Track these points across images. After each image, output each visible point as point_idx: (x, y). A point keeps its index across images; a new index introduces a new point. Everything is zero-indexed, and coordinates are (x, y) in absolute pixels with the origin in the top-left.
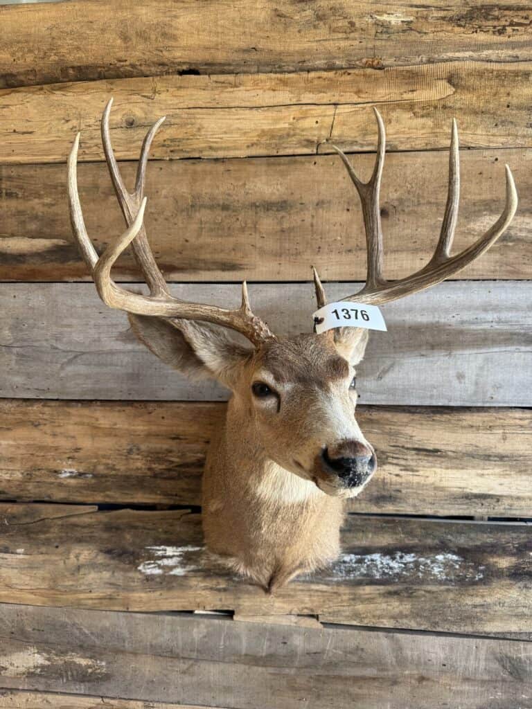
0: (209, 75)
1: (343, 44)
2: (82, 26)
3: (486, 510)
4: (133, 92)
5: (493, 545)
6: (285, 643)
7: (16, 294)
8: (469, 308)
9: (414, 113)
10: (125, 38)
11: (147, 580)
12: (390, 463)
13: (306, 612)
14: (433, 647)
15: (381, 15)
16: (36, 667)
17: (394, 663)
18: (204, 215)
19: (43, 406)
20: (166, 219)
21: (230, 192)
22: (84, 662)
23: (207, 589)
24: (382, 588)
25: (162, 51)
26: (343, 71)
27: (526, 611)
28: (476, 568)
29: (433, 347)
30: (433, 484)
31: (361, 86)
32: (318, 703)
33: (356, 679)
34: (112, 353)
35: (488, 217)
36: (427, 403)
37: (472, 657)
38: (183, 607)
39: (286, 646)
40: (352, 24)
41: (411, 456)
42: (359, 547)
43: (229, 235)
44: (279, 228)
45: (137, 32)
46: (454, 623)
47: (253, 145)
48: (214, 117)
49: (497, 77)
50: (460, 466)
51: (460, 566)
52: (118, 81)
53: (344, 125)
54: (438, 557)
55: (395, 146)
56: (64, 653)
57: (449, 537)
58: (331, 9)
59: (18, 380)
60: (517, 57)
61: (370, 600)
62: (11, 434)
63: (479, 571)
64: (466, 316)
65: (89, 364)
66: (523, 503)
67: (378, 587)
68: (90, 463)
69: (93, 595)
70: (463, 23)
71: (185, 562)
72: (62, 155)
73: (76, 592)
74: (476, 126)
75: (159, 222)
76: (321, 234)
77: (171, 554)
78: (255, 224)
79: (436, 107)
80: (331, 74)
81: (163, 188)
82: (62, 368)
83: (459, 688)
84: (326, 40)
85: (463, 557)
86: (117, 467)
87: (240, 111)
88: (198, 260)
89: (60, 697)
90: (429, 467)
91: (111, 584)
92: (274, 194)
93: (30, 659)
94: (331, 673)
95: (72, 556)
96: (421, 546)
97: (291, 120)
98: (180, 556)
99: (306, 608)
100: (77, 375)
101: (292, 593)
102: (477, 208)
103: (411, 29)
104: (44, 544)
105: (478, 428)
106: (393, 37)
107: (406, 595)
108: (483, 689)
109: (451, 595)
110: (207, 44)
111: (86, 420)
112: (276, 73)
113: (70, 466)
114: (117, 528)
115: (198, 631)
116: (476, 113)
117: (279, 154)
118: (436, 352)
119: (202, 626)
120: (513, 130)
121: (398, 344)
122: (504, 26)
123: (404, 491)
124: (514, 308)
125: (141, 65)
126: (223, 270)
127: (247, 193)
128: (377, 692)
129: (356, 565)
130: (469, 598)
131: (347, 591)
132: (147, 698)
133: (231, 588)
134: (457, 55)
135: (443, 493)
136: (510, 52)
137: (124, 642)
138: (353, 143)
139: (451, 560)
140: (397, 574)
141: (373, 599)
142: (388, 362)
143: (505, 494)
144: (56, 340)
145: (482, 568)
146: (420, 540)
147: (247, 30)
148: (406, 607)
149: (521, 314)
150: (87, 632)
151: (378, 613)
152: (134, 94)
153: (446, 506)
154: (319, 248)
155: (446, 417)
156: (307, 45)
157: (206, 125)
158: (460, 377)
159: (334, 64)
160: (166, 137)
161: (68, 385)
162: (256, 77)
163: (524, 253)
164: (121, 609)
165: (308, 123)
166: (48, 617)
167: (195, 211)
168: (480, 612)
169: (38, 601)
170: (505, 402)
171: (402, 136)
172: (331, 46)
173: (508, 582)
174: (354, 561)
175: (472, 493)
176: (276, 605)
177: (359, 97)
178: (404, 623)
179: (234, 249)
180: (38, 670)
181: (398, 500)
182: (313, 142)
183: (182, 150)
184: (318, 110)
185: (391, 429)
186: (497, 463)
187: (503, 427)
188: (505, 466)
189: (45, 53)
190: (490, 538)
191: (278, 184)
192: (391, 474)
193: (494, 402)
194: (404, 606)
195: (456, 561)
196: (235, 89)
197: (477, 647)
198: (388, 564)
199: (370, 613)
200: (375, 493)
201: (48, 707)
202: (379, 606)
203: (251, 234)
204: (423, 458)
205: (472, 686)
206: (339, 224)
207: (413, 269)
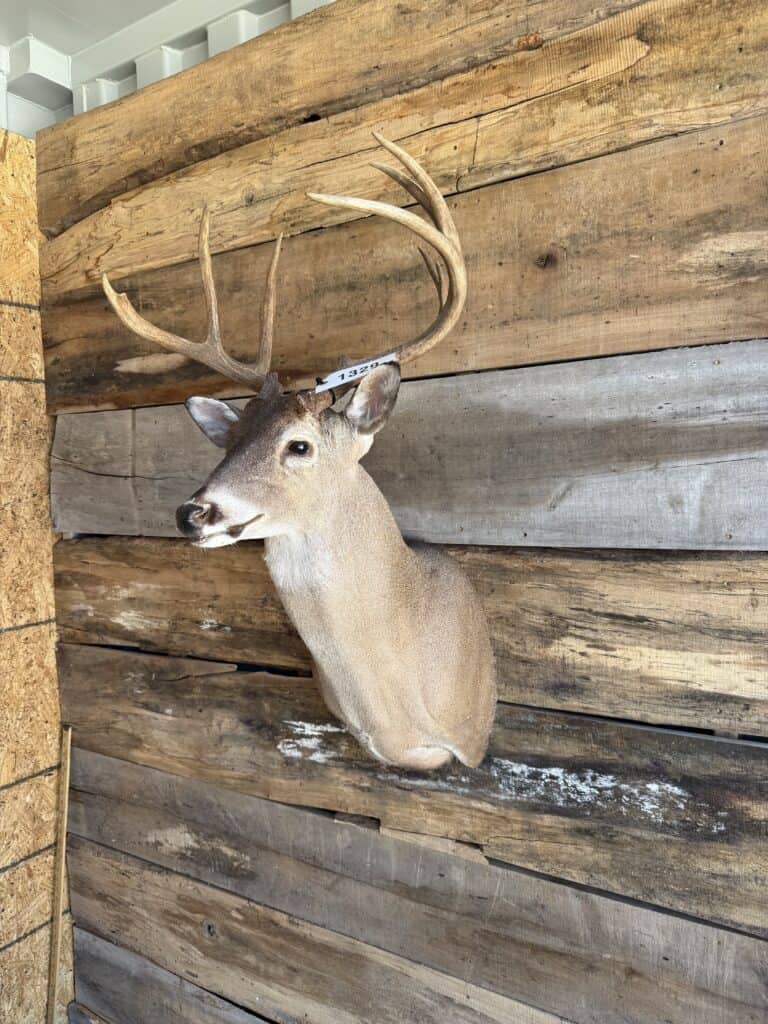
0: (328, 117)
1: (485, 26)
2: (201, 95)
3: (727, 721)
4: (253, 161)
5: (739, 780)
6: (442, 876)
7: (157, 419)
8: (686, 393)
9: (588, 101)
10: (241, 97)
11: (287, 763)
12: (571, 635)
13: (466, 837)
14: (648, 926)
16: (187, 849)
17: (589, 938)
18: (329, 301)
21: (356, 265)
22: (230, 852)
23: (349, 785)
24: (567, 822)
25: (277, 102)
26: (486, 66)
28: (712, 813)
29: (629, 457)
30: (638, 671)
31: (510, 81)
32: (486, 970)
33: (536, 949)
35: (711, 241)
36: (624, 544)
37: (712, 957)
38: (324, 804)
39: (442, 879)
41: (602, 625)
42: (533, 756)
43: (358, 323)
44: (413, 304)
45: (252, 86)
46: (680, 896)
48: (335, 170)
50: (681, 646)
51: (686, 805)
52: (237, 151)
53: (491, 143)
54: (649, 786)
55: (562, 157)
56: (210, 837)
57: (667, 756)
61: (551, 837)
62: (158, 577)
63: (719, 819)
64: (681, 405)
67: (562, 819)
68: (228, 613)
69: (233, 773)
71: (325, 745)
72: (190, 252)
73: (220, 767)
74: (686, 96)
75: (283, 318)
77: (310, 733)
78: (386, 303)
79: (620, 84)
80: (470, 75)
81: (286, 274)
83: (691, 1000)
84: (462, 28)
85: (691, 792)
86: (253, 620)
87: (364, 156)
88: (324, 360)
89: (210, 890)
90: (631, 644)
91: (251, 763)
92: (407, 258)
93: (179, 838)
94: (502, 931)
95: (214, 723)
96: (623, 765)
97: (424, 153)
98: (319, 737)
99: (467, 833)
101: (449, 808)
102: (691, 229)
104: (188, 706)
105: (708, 585)
107: (603, 837)
108: (731, 1014)
109: (673, 852)
110: (324, 78)
111: (222, 562)
112: (403, 92)
113: (211, 616)
114: (255, 694)
115: (342, 838)
116: (684, 75)
118: (634, 466)
119: (347, 831)
120: (749, 87)
121: (576, 455)
123: (594, 679)
124: (763, 386)
125: (258, 125)
127: (375, 263)
128: (566, 976)
129: (530, 781)
130: (705, 861)
131: (520, 818)
132: (293, 912)
133: (375, 788)
135: (654, 688)
137: (267, 836)
138: (505, 166)
139: (671, 794)
140: (589, 802)
141: (555, 835)
142: (563, 485)
143: (759, 696)
144: (193, 470)
145: (723, 814)
146: (620, 756)
147: (367, 45)
148: (603, 857)
150: (231, 816)
151: (564, 857)
152: (252, 163)
153: (659, 709)
154: (465, 324)
155: (652, 567)
156: (437, 44)
157: (326, 185)
158: (676, 502)
159: (476, 58)
160: (286, 208)
162: (380, 104)
164: (261, 795)
165: (446, 151)
166: (196, 792)
167: (319, 297)
168: (722, 887)
169: (186, 772)
170: (752, 544)
171: (571, 140)
172: (468, 34)
174: (526, 774)
175: (700, 691)
176: (429, 821)
177: (509, 97)
178: (602, 881)
179: (363, 341)
180: (189, 853)
181: (585, 692)
182: (452, 176)
183: (302, 222)
184: (456, 130)
185: (571, 583)
186: (742, 643)
187: (751, 584)
188: (756, 650)
189: (170, 137)
190: (735, 766)
191: (410, 244)
192: (572, 651)
193: (732, 544)
194: (601, 855)
195: (681, 796)
196: (356, 128)
197: (719, 943)
198: (574, 786)
199: (552, 855)
200: (552, 679)
201: (198, 898)
202: (564, 848)
203: (381, 318)
204: (621, 629)
205: (713, 1003)
206: (489, 286)
207: (595, 339)
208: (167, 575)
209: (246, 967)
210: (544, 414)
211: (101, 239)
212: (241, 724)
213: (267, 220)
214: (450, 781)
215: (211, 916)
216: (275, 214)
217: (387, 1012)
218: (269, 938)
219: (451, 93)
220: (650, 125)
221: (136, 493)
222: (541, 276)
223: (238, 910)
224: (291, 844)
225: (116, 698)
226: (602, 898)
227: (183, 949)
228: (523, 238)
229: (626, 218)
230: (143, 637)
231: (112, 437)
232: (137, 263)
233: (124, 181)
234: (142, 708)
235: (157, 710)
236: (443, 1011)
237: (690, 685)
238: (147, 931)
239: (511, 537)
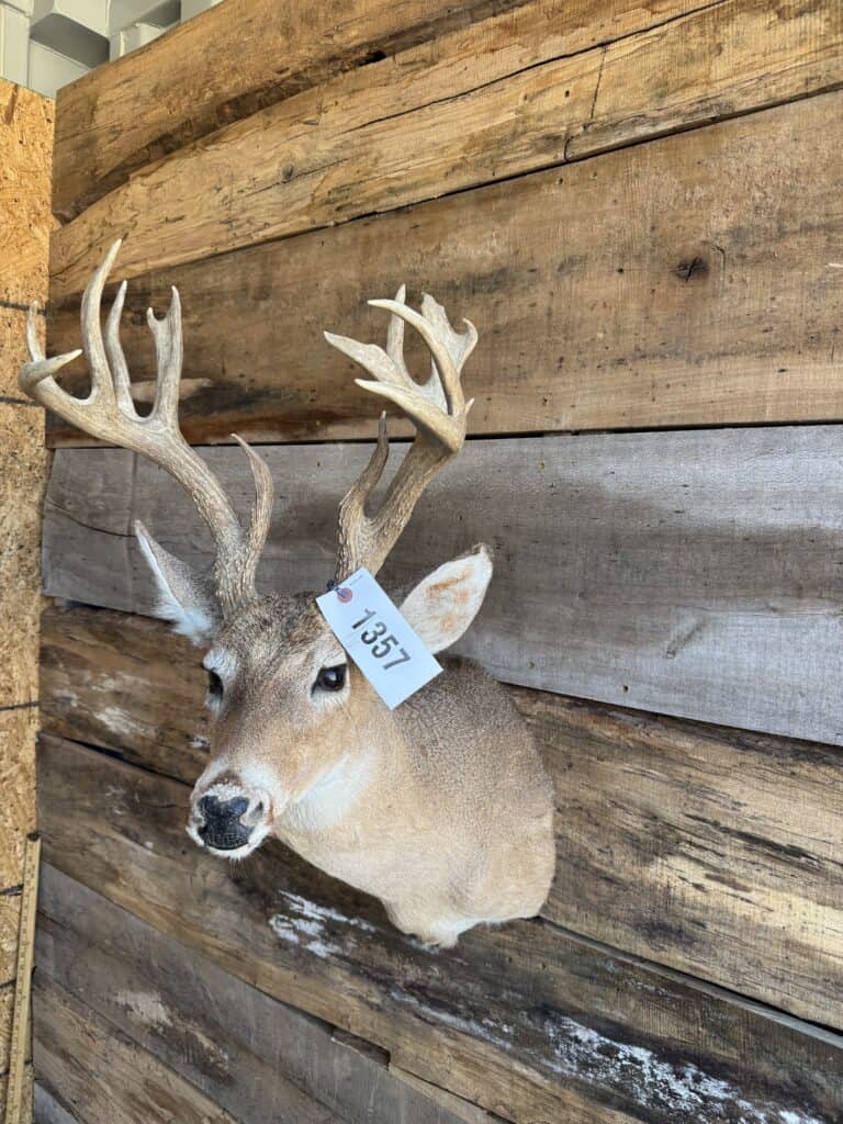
0: (394, 54)
2: (240, 33)
4: (296, 120)
9: (779, 13)
10: (287, 31)
11: (280, 946)
12: (683, 854)
13: (502, 1110)
16: (159, 1024)
18: (378, 316)
22: (207, 1043)
23: (355, 996)
25: (331, 36)
29: (799, 592)
30: (783, 930)
36: (779, 729)
41: (733, 849)
42: (608, 1021)
44: (489, 326)
45: (301, 16)
47: (454, 169)
48: (398, 130)
52: (277, 108)
53: (620, 85)
54: (784, 1114)
55: (730, 105)
56: (186, 1017)
57: (817, 1076)
69: (219, 943)
71: (327, 934)
72: (212, 245)
73: (202, 930)
76: (566, 329)
77: (310, 915)
81: (325, 277)
87: (438, 109)
88: (365, 401)
89: (180, 1082)
90: (776, 888)
91: (239, 934)
92: (486, 259)
93: (150, 1008)
95: (198, 872)
96: (743, 1071)
97: (521, 102)
98: (321, 922)
99: (504, 1105)
101: (482, 1063)
104: (172, 844)
112: (498, 14)
113: (203, 732)
115: (340, 1064)
117: (499, 175)
118: (808, 605)
121: (715, 577)
123: (711, 927)
125: (305, 70)
127: (442, 265)
129: (600, 1057)
131: (581, 1106)
133: (388, 1009)
135: (807, 962)
137: (250, 1035)
138: (640, 119)
140: (686, 1113)
142: (690, 621)
144: (196, 535)
146: (743, 1057)
150: (211, 998)
152: (295, 123)
153: (812, 997)
154: (561, 360)
157: (385, 151)
160: (331, 185)
162: (465, 33)
164: (248, 980)
165: (554, 99)
166: (174, 955)
169: (164, 926)
171: (745, 76)
174: (596, 1045)
176: (456, 1073)
177: (653, 13)
180: (161, 1030)
181: (696, 945)
182: (559, 137)
183: (351, 204)
184: (570, 67)
185: (690, 776)
189: (200, 91)
191: (492, 237)
192: (683, 879)
196: (431, 69)
198: (666, 1083)
200: (647, 915)
201: (167, 1089)
204: (761, 861)
206: (601, 304)
207: (760, 396)
208: (158, 669)
210: (670, 506)
211: (116, 225)
212: (228, 881)
213: (308, 201)
214: (486, 1026)
215: (180, 1117)
216: (316, 194)
219: (567, 11)
221: (131, 559)
222: (682, 292)
223: (209, 1118)
224: (277, 1053)
225: (94, 814)
228: (657, 233)
229: (827, 203)
231: (110, 482)
232: (152, 258)
234: (121, 833)
235: (136, 839)
238: (110, 1112)
239: (604, 690)
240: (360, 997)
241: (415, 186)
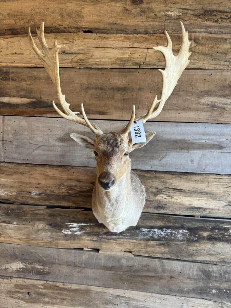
0: (96, 33)
1: (152, 23)
2: (44, 10)
3: (200, 213)
4: (65, 39)
5: (201, 227)
6: (119, 262)
7: (15, 121)
8: (197, 134)
10: (62, 16)
11: (65, 236)
12: (162, 194)
13: (127, 250)
14: (176, 265)
15: (168, 12)
16: (20, 269)
17: (161, 271)
18: (93, 92)
19: (26, 166)
20: (77, 93)
21: (104, 83)
22: (39, 267)
23: (89, 240)
24: (158, 242)
25: (77, 22)
26: (151, 35)
27: (213, 253)
28: (194, 236)
29: (182, 149)
30: (179, 202)
31: (158, 41)
32: (131, 285)
33: (146, 277)
34: (54, 146)
35: (207, 98)
36: (178, 171)
37: (191, 270)
38: (79, 247)
39: (119, 263)
40: (156, 15)
41: (171, 191)
42: (149, 226)
43: (103, 100)
44: (123, 98)
45: (67, 14)
46: (185, 256)
47: (113, 64)
48: (98, 51)
49: (214, 40)
50: (190, 196)
51: (188, 235)
52: (59, 34)
53: (151, 57)
54: (180, 231)
56: (32, 263)
57: (185, 223)
58: (147, 8)
59: (15, 155)
60: (222, 32)
61: (153, 247)
62: (12, 177)
63: (196, 237)
64: (196, 137)
65: (44, 150)
66: (214, 211)
67: (156, 242)
68: (44, 189)
69: (43, 241)
70: (201, 17)
71: (81, 229)
73: (37, 240)
74: (204, 60)
76: (140, 101)
77: (75, 226)
78: (113, 96)
80: (146, 36)
81: (76, 80)
82: (33, 151)
83: (186, 281)
84: (145, 21)
85: (189, 231)
86: (55, 192)
87: (109, 49)
88: (89, 110)
89: (29, 280)
90: (178, 196)
91: (51, 237)
92: (121, 84)
93: (18, 265)
94: (136, 274)
95: (36, 226)
96: (173, 226)
97: (129, 54)
98: (79, 227)
99: (128, 249)
100: (39, 155)
101: (122, 243)
102: (202, 94)
103: (180, 19)
104: (24, 221)
105: (198, 181)
106: (173, 21)
107: (167, 245)
108: (195, 282)
109: (184, 246)
110: (96, 20)
112: (124, 34)
113: (36, 190)
114: (54, 216)
115: (85, 256)
116: (204, 55)
117: (124, 68)
118: (183, 151)
119: (87, 254)
120: (219, 62)
121: (168, 147)
122: (218, 19)
123: (168, 205)
124: (215, 134)
125: (68, 28)
126: (99, 114)
127: (110, 83)
128: (154, 282)
129: (148, 233)
130: (191, 247)
131: (144, 243)
132: (64, 282)
133: (98, 240)
134: (198, 30)
135: (183, 206)
136: (220, 30)
137: (56, 260)
138: (155, 65)
139: (185, 232)
140: (164, 237)
141: (153, 246)
142: (164, 154)
143: (207, 207)
144: (31, 140)
146: (173, 224)
147: (113, 15)
148: (167, 250)
149: (218, 137)
150: (41, 255)
151: (156, 251)
152: (65, 40)
153: (184, 211)
155: (185, 177)
156: (137, 23)
157: (94, 55)
158: (192, 161)
159: (148, 31)
160: (78, 58)
161: (36, 158)
162: (116, 35)
163: (220, 112)
164: (55, 247)
165: (137, 55)
166: (26, 249)
167: (89, 90)
168: (195, 253)
169: (22, 243)
170: (209, 172)
172: (147, 24)
173: (207, 241)
174: (147, 231)
175: (194, 207)
176: (116, 247)
178: (166, 256)
179: (104, 106)
181: (165, 208)
182: (138, 63)
183: (84, 64)
184: (141, 50)
185: (164, 180)
186: (205, 195)
187: (208, 181)
188: (208, 197)
189: (29, 21)
190: (200, 224)
191: (123, 80)
192: (163, 198)
193: (205, 172)
194: (166, 249)
195: (187, 233)
196: (107, 40)
197: (193, 266)
198: (160, 233)
199: (153, 251)
200: (156, 205)
201: (25, 284)
202: (156, 249)
203: (111, 100)
204: (176, 192)
205: (191, 280)
206: (147, 98)
207: (175, 117)
209: (44, 303)
210: (160, 135)
212: (47, 225)
213: (70, 60)
214: (124, 235)
215: (30, 289)
216: (73, 59)
217: (97, 304)
218: (54, 292)
219: (140, 39)
220: (195, 65)
221: (3, 146)
223: (42, 285)
226: (165, 261)
227: (16, 302)
228: (158, 86)
229: (187, 87)
230: (4, 198)
232: (9, 63)
233: (4, 31)
234: (2, 223)
235: (9, 223)
236: (116, 299)
237: (192, 205)
239: (148, 168)
240: (91, 240)
241: (103, 65)
